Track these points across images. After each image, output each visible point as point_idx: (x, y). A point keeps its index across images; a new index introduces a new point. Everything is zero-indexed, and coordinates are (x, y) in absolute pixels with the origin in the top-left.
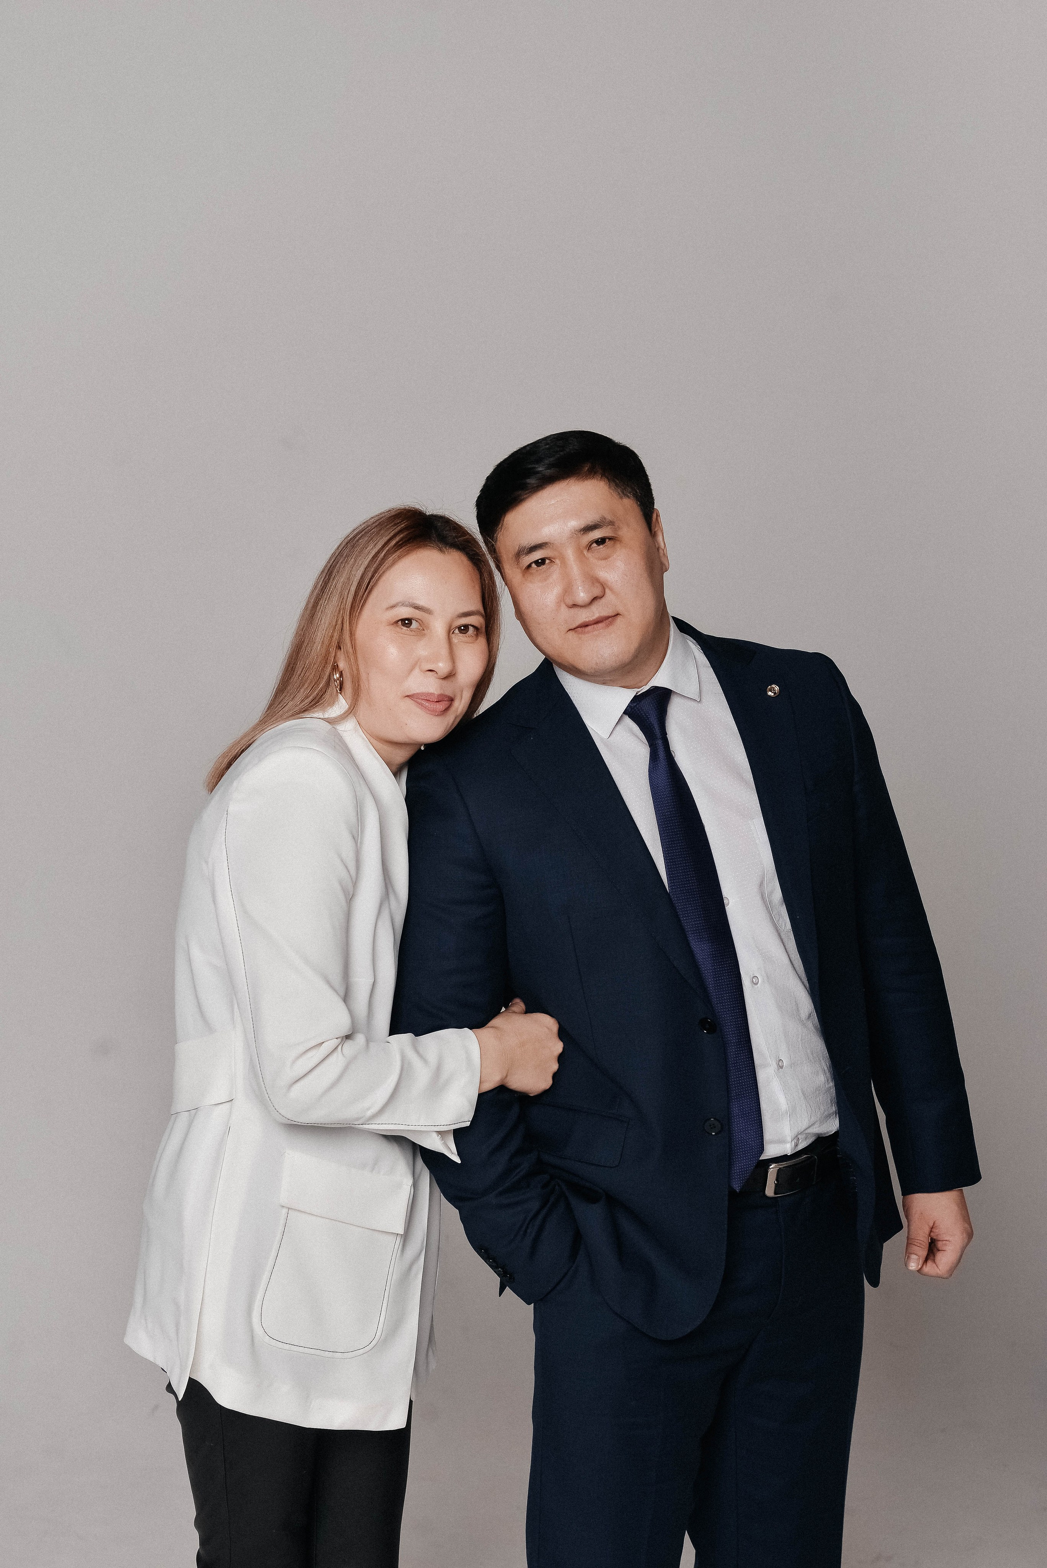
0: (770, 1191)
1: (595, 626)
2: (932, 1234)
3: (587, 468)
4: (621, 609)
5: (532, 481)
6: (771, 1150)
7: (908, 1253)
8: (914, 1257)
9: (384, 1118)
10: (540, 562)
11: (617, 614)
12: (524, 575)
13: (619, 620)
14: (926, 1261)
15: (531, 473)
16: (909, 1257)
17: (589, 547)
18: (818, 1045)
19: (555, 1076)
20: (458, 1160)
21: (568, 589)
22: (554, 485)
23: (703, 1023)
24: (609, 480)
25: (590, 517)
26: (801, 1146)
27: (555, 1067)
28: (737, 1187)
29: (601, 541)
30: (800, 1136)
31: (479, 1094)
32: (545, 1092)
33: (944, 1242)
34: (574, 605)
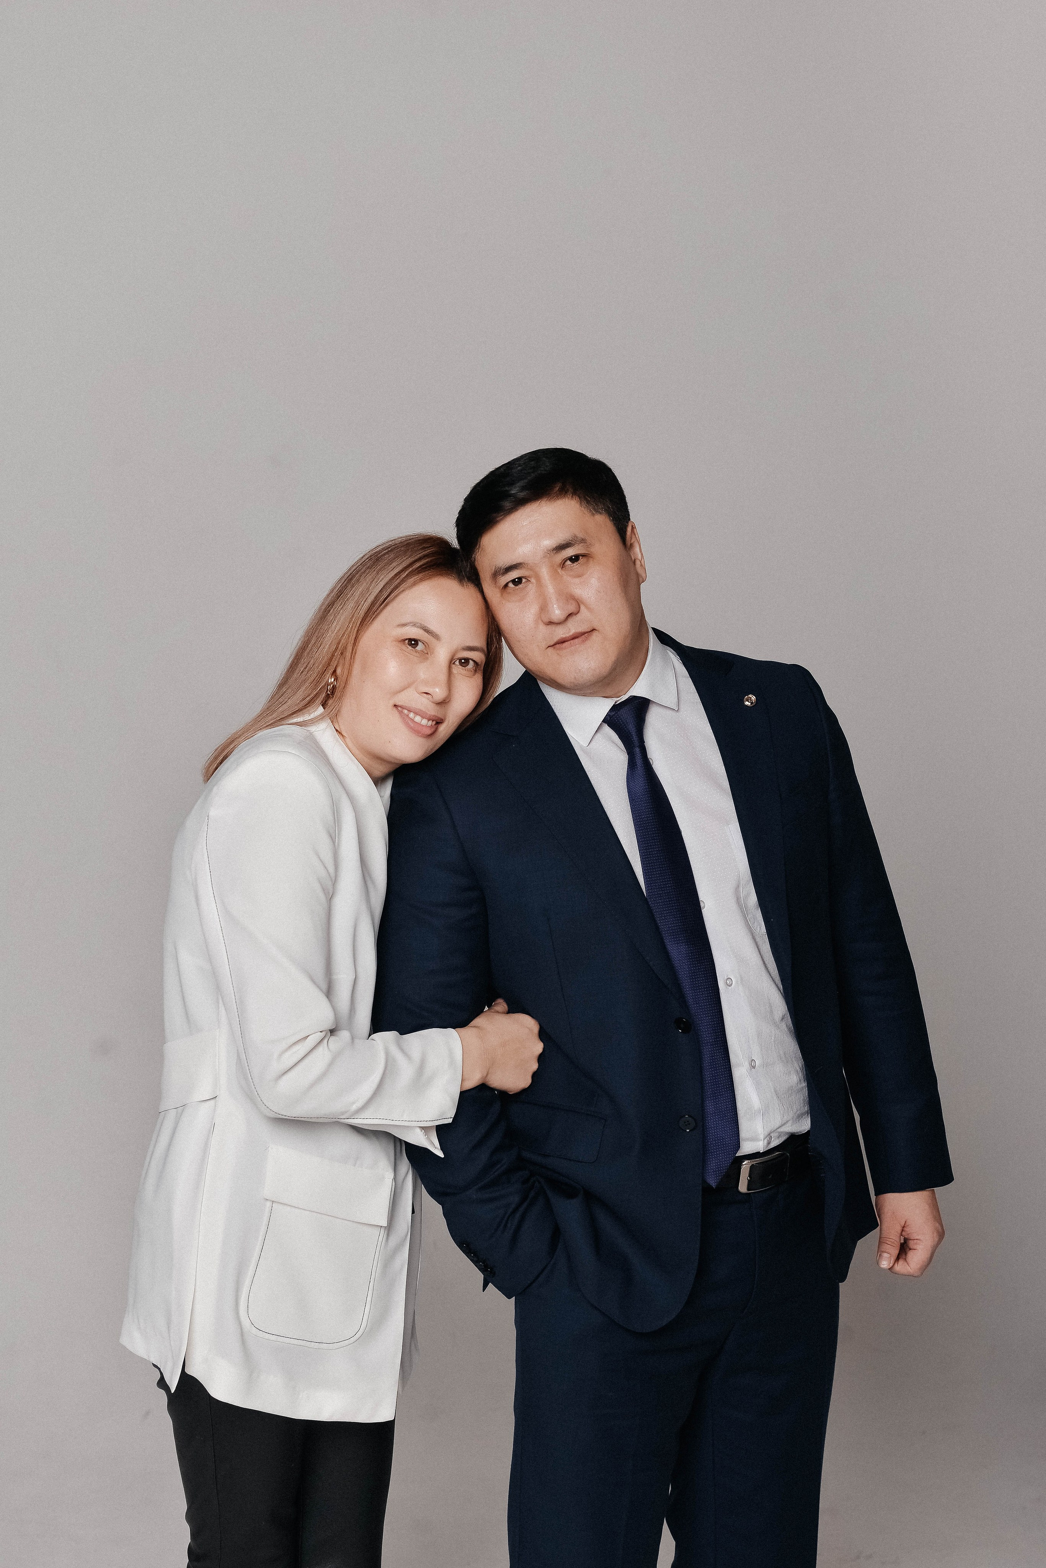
0: (743, 1187)
1: (572, 641)
2: (903, 1233)
3: (557, 488)
4: (596, 625)
5: (507, 504)
6: (747, 1147)
7: (880, 1252)
8: (885, 1255)
9: (367, 1113)
10: (517, 582)
11: (594, 630)
12: (502, 595)
13: (595, 634)
14: (898, 1259)
15: (506, 496)
16: (880, 1255)
17: (563, 565)
18: (791, 1046)
19: (535, 1075)
20: (441, 1154)
21: (544, 608)
22: (526, 506)
23: (678, 1023)
24: (580, 498)
25: (561, 537)
26: (773, 1145)
27: (535, 1066)
28: (713, 1182)
29: (575, 559)
30: (772, 1135)
31: (461, 1093)
32: (524, 1091)
33: (915, 1241)
34: (550, 622)
